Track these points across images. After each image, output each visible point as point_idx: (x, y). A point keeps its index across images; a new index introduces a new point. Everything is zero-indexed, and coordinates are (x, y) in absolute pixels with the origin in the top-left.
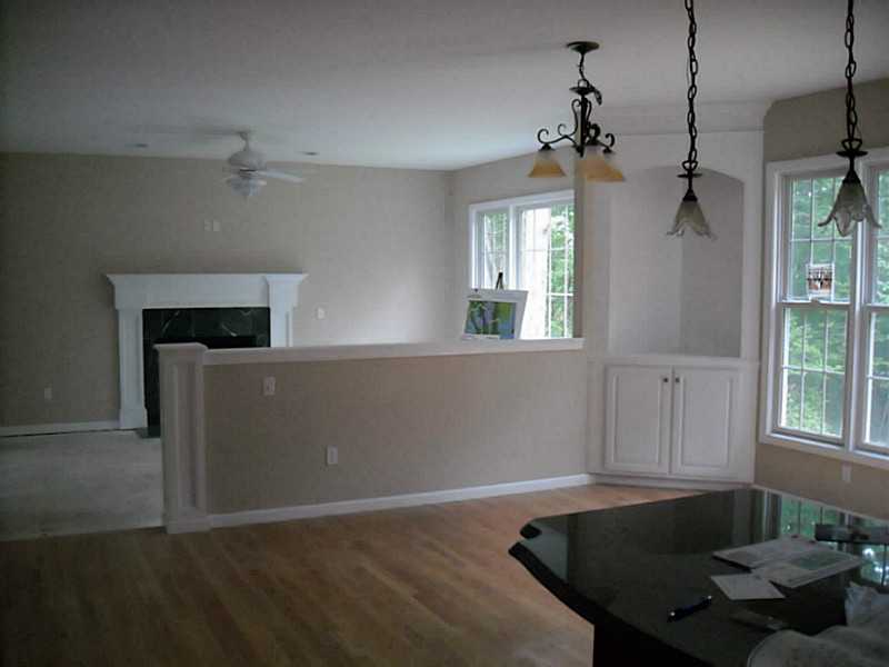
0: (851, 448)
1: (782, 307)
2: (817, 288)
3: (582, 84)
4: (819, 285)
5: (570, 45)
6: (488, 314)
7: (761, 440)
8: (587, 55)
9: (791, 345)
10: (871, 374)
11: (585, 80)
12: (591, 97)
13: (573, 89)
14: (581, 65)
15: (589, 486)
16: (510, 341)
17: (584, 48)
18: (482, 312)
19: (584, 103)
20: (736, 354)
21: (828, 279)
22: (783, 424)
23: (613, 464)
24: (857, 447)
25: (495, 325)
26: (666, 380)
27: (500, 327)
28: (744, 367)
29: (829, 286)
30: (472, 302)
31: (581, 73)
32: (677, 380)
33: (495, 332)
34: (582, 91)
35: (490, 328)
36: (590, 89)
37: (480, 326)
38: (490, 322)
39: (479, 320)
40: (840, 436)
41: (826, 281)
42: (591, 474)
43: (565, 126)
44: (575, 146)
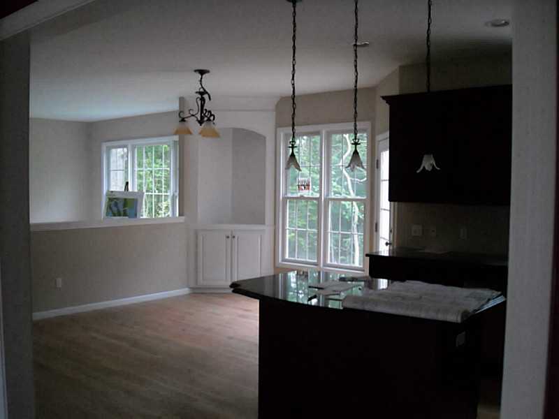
0: (322, 265)
1: (285, 199)
2: (302, 190)
3: (202, 90)
4: (303, 188)
5: (195, 71)
6: (121, 205)
7: (277, 265)
8: (204, 76)
9: (289, 218)
10: (329, 231)
11: (202, 87)
12: (206, 96)
13: (196, 92)
14: (201, 81)
15: (190, 294)
16: (135, 219)
17: (202, 72)
18: (116, 205)
19: (203, 100)
20: (263, 223)
21: (308, 185)
22: (287, 257)
23: (201, 282)
24: (324, 266)
25: (125, 211)
26: (228, 237)
27: (128, 212)
28: (267, 229)
29: (309, 189)
30: (110, 199)
31: (201, 84)
32: (234, 237)
33: (125, 215)
34: (201, 94)
35: (122, 213)
36: (205, 92)
37: (116, 212)
38: (121, 210)
39: (115, 209)
40: (316, 261)
41: (307, 186)
42: (190, 288)
43: (192, 110)
44: (197, 120)
